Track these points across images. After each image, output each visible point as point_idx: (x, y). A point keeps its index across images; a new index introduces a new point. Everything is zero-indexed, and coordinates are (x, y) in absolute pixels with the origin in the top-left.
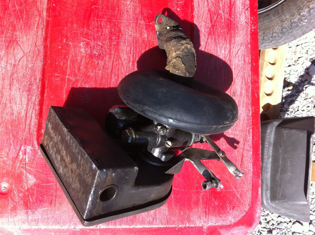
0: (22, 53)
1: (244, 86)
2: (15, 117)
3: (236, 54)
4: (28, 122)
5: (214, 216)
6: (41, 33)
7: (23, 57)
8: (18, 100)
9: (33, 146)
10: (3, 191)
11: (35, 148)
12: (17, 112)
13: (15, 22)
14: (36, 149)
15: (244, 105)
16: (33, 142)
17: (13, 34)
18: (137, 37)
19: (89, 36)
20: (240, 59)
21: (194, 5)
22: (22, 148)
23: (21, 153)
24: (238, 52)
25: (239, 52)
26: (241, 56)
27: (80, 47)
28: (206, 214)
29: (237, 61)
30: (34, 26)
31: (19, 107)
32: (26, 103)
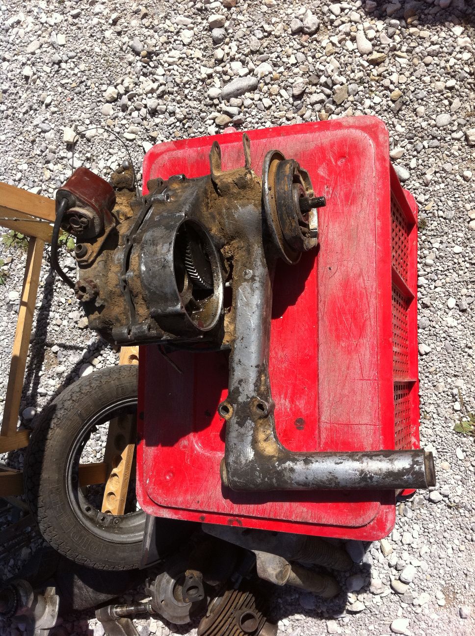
0: (336, 277)
13: (344, 304)
22: (330, 196)
23: (331, 192)
30: (328, 303)
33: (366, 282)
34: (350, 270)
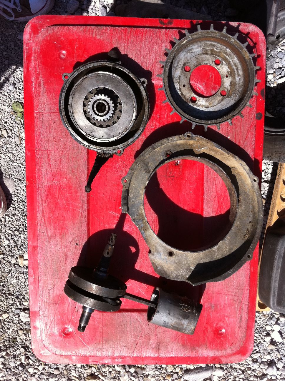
7: (73, 240)
13: (64, 214)
17: (64, 223)
21: (204, 189)
34: (60, 242)
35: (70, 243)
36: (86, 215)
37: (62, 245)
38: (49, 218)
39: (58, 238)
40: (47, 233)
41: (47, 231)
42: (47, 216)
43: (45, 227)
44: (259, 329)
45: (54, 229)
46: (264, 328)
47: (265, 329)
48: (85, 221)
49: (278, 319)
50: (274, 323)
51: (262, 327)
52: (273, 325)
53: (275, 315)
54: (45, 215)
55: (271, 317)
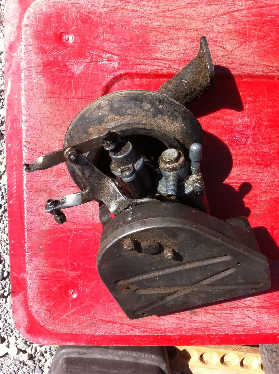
0: (231, 49)
1: (204, 326)
2: (152, 47)
3: (246, 315)
4: (147, 61)
5: (39, 286)
6: (258, 70)
7: (226, 50)
8: (173, 49)
9: (118, 69)
10: (64, 38)
11: (116, 71)
12: (159, 48)
13: (269, 39)
14: (115, 73)
15: (180, 326)
16: (123, 69)
17: (254, 37)
18: (260, 187)
19: (258, 128)
20: (240, 320)
22: (115, 57)
23: (109, 55)
24: (248, 317)
25: (249, 319)
26: (244, 321)
27: (242, 118)
28: (40, 276)
29: (236, 316)
30: (266, 61)
31: (164, 50)
32: (170, 58)
33: (240, 8)
34: (223, 29)
35: (222, 46)
36: (266, 74)
37: (218, 32)
38: (262, 15)
39: (231, 27)
40: (238, 11)
41: (242, 10)
42: (264, 11)
43: (248, 6)
44: (10, 328)
45: (244, 22)
46: (11, 334)
47: (11, 336)
48: (257, 71)
49: (25, 352)
50: (20, 347)
51: (12, 332)
52: (16, 346)
53: (31, 347)
54: (268, 8)
55: (28, 343)
